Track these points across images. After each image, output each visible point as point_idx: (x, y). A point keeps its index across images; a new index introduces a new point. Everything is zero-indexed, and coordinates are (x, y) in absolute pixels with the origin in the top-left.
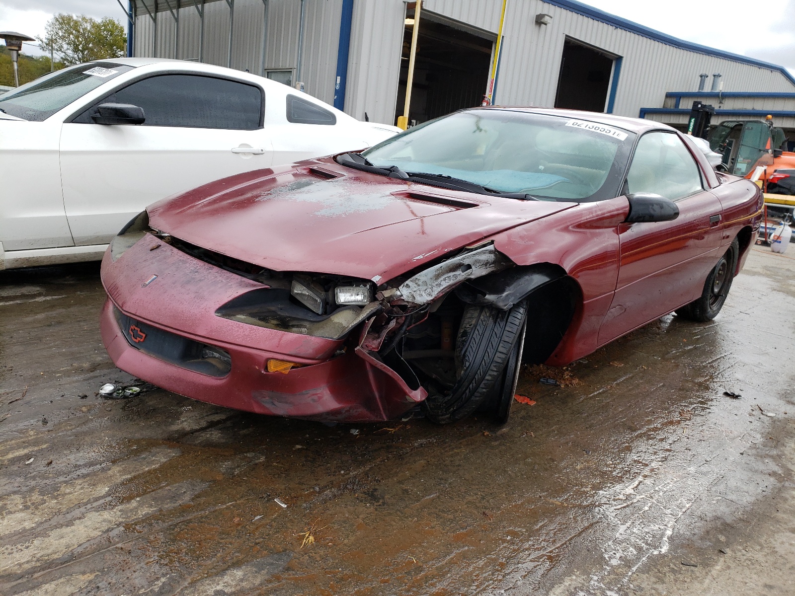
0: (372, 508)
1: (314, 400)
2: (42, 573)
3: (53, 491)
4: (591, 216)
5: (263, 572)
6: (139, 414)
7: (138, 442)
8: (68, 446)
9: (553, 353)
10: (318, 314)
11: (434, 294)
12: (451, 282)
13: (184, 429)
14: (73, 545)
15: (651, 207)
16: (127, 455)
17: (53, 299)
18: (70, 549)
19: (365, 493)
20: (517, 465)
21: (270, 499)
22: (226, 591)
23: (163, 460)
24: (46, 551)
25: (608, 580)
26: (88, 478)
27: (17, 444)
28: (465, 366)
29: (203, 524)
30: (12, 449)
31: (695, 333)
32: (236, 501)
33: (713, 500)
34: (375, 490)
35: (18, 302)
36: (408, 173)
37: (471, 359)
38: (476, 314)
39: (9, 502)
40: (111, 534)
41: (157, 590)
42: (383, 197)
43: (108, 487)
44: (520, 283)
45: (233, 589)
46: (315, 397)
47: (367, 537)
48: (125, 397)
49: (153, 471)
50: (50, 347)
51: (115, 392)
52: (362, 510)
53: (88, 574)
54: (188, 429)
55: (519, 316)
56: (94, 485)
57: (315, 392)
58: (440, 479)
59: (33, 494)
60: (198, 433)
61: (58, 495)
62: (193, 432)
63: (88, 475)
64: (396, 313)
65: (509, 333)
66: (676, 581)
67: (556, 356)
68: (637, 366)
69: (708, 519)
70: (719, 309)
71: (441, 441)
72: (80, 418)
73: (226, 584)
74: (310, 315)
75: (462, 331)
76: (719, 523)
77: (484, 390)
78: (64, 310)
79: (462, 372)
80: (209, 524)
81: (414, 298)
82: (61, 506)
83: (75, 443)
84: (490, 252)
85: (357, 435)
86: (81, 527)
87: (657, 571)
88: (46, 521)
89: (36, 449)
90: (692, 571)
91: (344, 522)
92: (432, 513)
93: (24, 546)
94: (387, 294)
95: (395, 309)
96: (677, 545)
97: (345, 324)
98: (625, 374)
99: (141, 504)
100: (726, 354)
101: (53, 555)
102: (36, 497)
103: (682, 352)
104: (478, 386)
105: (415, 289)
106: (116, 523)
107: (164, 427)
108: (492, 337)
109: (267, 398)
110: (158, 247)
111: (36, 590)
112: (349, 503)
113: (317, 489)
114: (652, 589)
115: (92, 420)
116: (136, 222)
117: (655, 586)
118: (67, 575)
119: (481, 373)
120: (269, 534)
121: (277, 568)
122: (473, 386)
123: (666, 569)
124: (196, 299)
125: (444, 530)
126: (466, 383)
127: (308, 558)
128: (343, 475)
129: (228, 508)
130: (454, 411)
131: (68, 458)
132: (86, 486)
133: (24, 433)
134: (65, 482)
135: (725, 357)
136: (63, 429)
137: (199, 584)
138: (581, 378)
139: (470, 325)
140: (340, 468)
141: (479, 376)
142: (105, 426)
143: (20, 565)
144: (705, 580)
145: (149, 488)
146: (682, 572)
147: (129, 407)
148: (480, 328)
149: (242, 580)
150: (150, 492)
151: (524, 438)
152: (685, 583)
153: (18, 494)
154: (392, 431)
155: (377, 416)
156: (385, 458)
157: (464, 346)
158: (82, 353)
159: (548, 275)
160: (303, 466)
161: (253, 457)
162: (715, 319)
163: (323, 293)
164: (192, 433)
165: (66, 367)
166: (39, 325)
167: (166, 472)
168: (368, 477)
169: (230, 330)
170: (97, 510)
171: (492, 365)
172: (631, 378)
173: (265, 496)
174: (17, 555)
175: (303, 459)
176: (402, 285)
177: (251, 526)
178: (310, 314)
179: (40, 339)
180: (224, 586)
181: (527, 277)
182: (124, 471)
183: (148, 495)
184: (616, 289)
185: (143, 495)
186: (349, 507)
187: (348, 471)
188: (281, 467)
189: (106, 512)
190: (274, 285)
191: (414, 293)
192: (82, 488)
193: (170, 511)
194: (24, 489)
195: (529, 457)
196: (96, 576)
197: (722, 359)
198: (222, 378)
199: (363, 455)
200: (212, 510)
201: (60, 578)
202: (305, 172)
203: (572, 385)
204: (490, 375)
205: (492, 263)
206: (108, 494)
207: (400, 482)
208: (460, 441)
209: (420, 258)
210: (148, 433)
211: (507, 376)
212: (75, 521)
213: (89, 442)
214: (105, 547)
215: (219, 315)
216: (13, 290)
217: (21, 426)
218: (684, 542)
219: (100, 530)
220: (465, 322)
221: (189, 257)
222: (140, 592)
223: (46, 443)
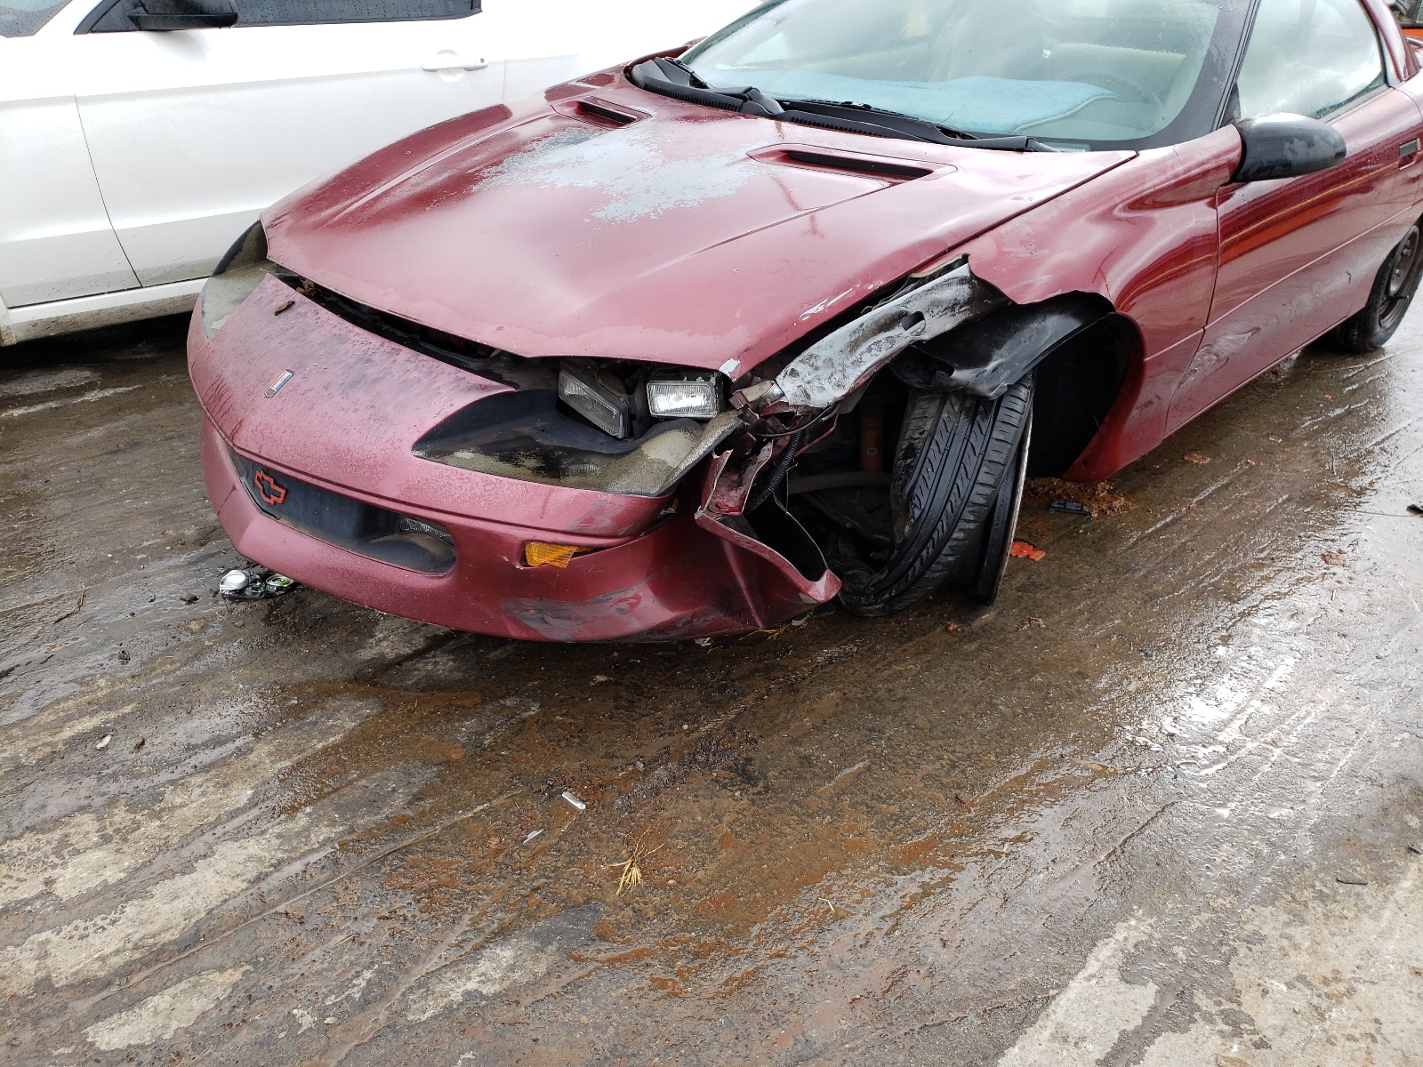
0: (745, 801)
1: (621, 611)
2: (146, 973)
3: (150, 803)
4: (1163, 178)
5: (552, 948)
6: (296, 629)
7: (299, 689)
8: (171, 706)
9: (1080, 459)
10: (616, 438)
11: (849, 384)
12: (883, 353)
13: (383, 655)
14: (198, 913)
15: (1287, 145)
16: (281, 719)
17: (116, 393)
18: (193, 921)
19: (730, 768)
20: (1015, 692)
21: (554, 794)
22: (484, 992)
23: (350, 725)
24: (150, 926)
25: (1198, 924)
26: (213, 772)
27: (77, 706)
28: (913, 517)
29: (432, 855)
30: (69, 718)
31: (1348, 378)
32: (490, 801)
33: (1393, 741)
34: (749, 760)
35: (53, 404)
36: (780, 102)
37: (923, 502)
38: (932, 410)
39: (73, 830)
40: (264, 886)
41: (357, 996)
42: (733, 163)
43: (252, 788)
44: (1022, 339)
45: (497, 988)
46: (624, 605)
47: (740, 862)
48: (268, 595)
49: (332, 748)
50: (121, 499)
51: (248, 586)
52: (726, 806)
53: (230, 971)
54: (391, 655)
55: (1019, 406)
56: (225, 785)
57: (622, 595)
58: (870, 730)
59: (116, 811)
60: (410, 663)
61: (163, 810)
62: (401, 661)
63: (212, 765)
64: (772, 428)
65: (1000, 443)
66: (1327, 917)
67: (1085, 463)
68: (1237, 460)
69: (1385, 782)
70: (1396, 324)
71: (866, 648)
72: (188, 645)
73: (483, 978)
74: (601, 441)
75: (904, 447)
76: (1407, 789)
77: (950, 559)
78: (139, 417)
79: (907, 529)
80: (442, 853)
81: (808, 396)
82: (168, 834)
83: (181, 701)
84: (962, 281)
85: (708, 648)
86: (209, 874)
87: (1290, 899)
88: (144, 865)
89: (113, 715)
90: (1358, 894)
91: (695, 833)
92: (857, 803)
93: (108, 921)
94: (752, 394)
95: (769, 421)
96: (1326, 842)
97: (671, 461)
98: (1214, 478)
99: (315, 821)
100: (1409, 421)
101: (163, 935)
102: (121, 815)
103: (1323, 422)
104: (938, 552)
105: (809, 378)
106: (272, 861)
107: (345, 655)
108: (966, 455)
109: (532, 612)
110: (290, 305)
111: (137, 1010)
112: (700, 792)
113: (641, 766)
114: (1281, 936)
115: (209, 647)
116: (245, 245)
117: (1287, 931)
118: (191, 975)
119: (945, 528)
120: (557, 869)
121: (575, 938)
122: (928, 553)
123: (1308, 893)
124: (372, 422)
125: (882, 837)
126: (914, 550)
127: (631, 913)
128: (688, 733)
129: (476, 817)
130: (892, 598)
131: (173, 731)
132: (211, 789)
133: (88, 684)
134: (172, 782)
135: (1408, 428)
136: (159, 671)
137: (434, 980)
138: (1130, 494)
139: (921, 434)
140: (680, 718)
141: (941, 534)
142: (235, 659)
143: (103, 959)
144: (1382, 912)
145: (327, 786)
146: (1338, 898)
147: (276, 616)
148: (941, 439)
149: (512, 968)
150: (329, 794)
151: (1025, 631)
152: (1346, 921)
153: (88, 812)
154: (773, 633)
155: (744, 622)
156: (764, 691)
157: (909, 476)
158: (182, 506)
159: (1076, 315)
160: (611, 717)
161: (517, 707)
162: (1386, 345)
163: (623, 398)
164: (399, 664)
165: (154, 538)
166: (96, 452)
167: (356, 747)
168: (735, 735)
169: (445, 486)
170: (236, 836)
171: (967, 509)
172: (1226, 486)
173: (543, 787)
174: (96, 940)
175: (612, 704)
176: (783, 373)
177: (522, 854)
178: (601, 439)
179: (100, 482)
180: (479, 982)
181: (1035, 325)
182: (278, 754)
183: (326, 801)
184: (1207, 324)
185: (318, 800)
186: (702, 801)
187: (696, 725)
188: (570, 724)
189: (252, 841)
190: (525, 382)
191: (808, 386)
192: (204, 794)
193: (370, 831)
194: (98, 801)
195: (1037, 671)
196: (244, 974)
197: (1403, 432)
198: (441, 575)
199: (722, 689)
200: (447, 823)
201: (180, 980)
202: (569, 111)
203: (1113, 510)
204: (961, 530)
205: (966, 303)
206: (252, 803)
207: (795, 741)
208: (904, 647)
209: (819, 310)
210: (315, 669)
211: (994, 524)
212: (197, 861)
213: (209, 696)
214: (256, 912)
215: (421, 454)
216: (41, 379)
217: (82, 670)
218: (1340, 833)
219: (244, 878)
220: (911, 427)
221: (350, 326)
222: (328, 1003)
223: (131, 701)
